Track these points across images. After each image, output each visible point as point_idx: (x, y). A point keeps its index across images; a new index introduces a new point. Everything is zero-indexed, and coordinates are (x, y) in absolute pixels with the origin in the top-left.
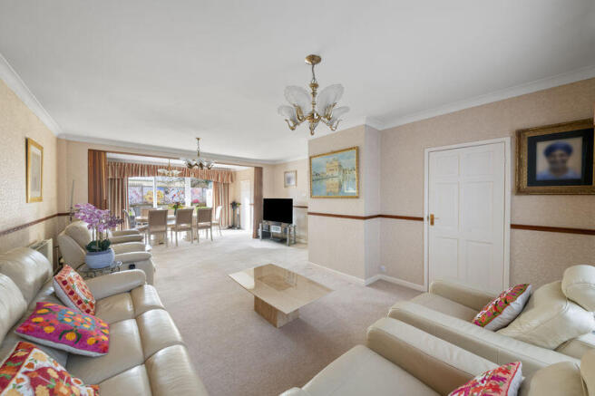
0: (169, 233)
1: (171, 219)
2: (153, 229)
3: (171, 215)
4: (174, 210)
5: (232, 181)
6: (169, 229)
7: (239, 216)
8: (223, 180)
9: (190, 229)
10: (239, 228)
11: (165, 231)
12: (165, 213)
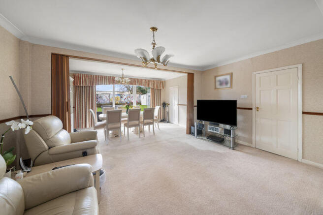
0: (122, 128)
1: (124, 117)
2: (110, 126)
3: (124, 114)
4: (126, 109)
5: (163, 88)
6: (122, 125)
7: (168, 113)
8: (157, 86)
9: (138, 125)
10: (168, 122)
11: (120, 128)
12: (120, 112)
